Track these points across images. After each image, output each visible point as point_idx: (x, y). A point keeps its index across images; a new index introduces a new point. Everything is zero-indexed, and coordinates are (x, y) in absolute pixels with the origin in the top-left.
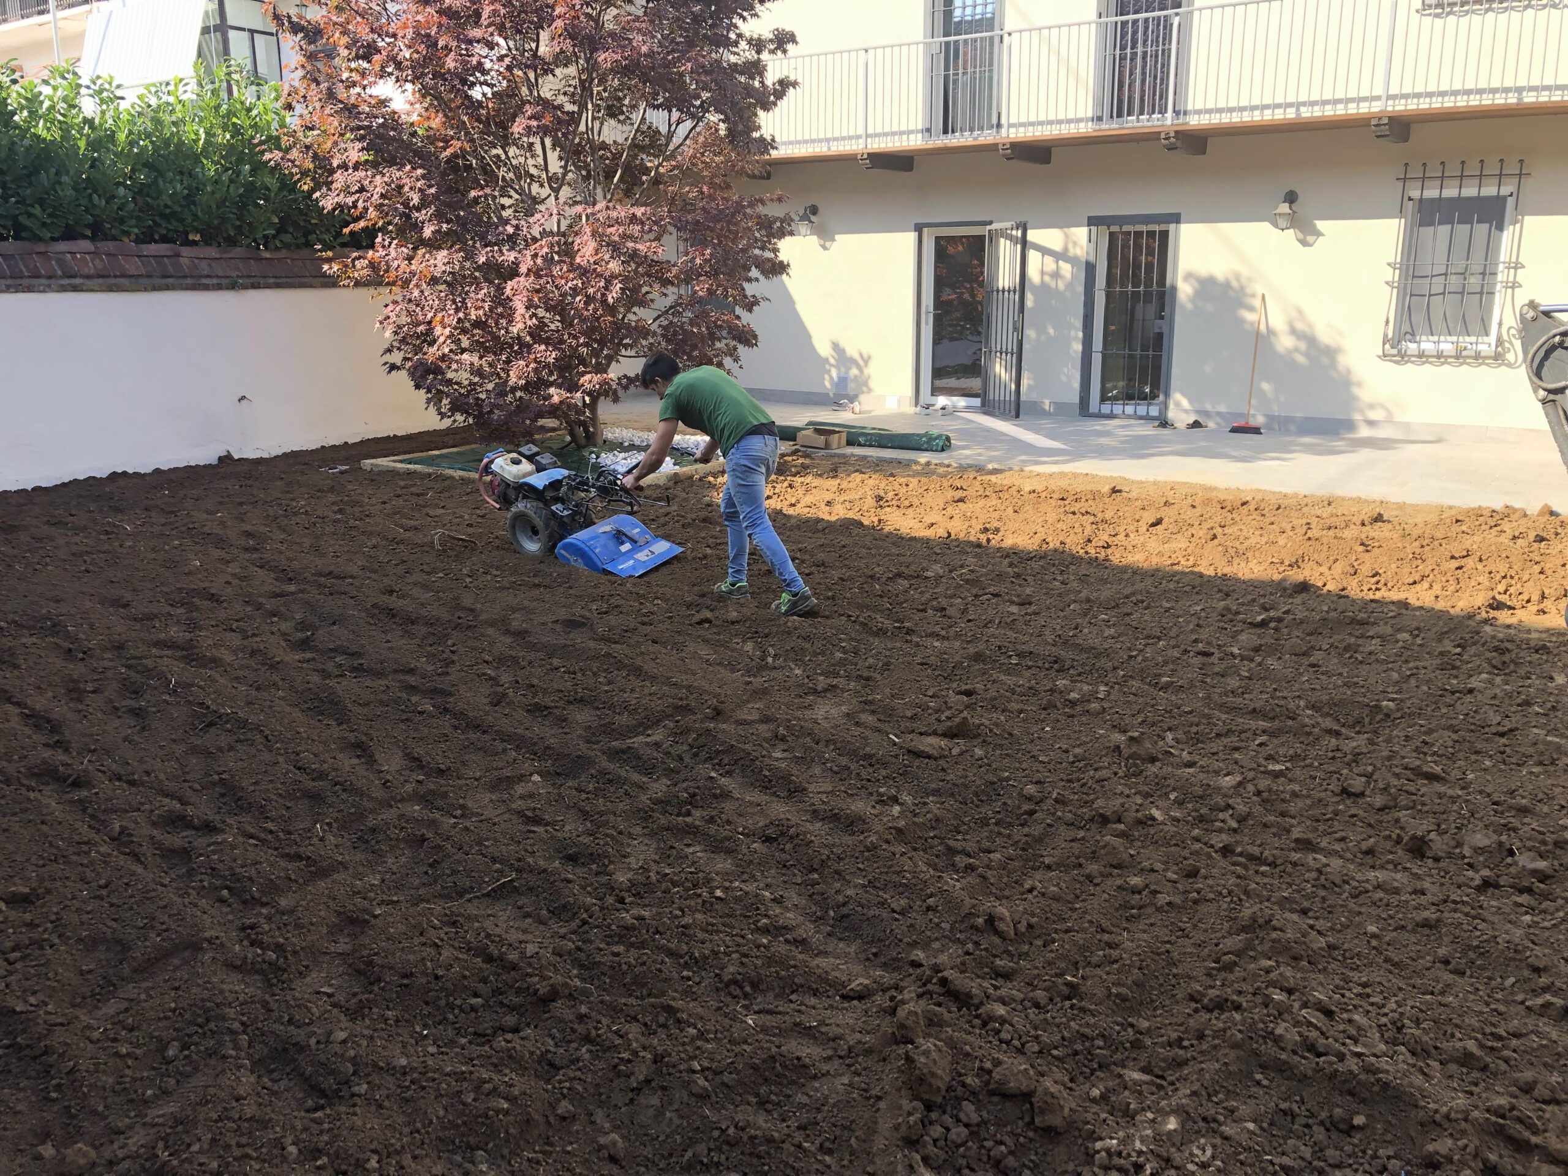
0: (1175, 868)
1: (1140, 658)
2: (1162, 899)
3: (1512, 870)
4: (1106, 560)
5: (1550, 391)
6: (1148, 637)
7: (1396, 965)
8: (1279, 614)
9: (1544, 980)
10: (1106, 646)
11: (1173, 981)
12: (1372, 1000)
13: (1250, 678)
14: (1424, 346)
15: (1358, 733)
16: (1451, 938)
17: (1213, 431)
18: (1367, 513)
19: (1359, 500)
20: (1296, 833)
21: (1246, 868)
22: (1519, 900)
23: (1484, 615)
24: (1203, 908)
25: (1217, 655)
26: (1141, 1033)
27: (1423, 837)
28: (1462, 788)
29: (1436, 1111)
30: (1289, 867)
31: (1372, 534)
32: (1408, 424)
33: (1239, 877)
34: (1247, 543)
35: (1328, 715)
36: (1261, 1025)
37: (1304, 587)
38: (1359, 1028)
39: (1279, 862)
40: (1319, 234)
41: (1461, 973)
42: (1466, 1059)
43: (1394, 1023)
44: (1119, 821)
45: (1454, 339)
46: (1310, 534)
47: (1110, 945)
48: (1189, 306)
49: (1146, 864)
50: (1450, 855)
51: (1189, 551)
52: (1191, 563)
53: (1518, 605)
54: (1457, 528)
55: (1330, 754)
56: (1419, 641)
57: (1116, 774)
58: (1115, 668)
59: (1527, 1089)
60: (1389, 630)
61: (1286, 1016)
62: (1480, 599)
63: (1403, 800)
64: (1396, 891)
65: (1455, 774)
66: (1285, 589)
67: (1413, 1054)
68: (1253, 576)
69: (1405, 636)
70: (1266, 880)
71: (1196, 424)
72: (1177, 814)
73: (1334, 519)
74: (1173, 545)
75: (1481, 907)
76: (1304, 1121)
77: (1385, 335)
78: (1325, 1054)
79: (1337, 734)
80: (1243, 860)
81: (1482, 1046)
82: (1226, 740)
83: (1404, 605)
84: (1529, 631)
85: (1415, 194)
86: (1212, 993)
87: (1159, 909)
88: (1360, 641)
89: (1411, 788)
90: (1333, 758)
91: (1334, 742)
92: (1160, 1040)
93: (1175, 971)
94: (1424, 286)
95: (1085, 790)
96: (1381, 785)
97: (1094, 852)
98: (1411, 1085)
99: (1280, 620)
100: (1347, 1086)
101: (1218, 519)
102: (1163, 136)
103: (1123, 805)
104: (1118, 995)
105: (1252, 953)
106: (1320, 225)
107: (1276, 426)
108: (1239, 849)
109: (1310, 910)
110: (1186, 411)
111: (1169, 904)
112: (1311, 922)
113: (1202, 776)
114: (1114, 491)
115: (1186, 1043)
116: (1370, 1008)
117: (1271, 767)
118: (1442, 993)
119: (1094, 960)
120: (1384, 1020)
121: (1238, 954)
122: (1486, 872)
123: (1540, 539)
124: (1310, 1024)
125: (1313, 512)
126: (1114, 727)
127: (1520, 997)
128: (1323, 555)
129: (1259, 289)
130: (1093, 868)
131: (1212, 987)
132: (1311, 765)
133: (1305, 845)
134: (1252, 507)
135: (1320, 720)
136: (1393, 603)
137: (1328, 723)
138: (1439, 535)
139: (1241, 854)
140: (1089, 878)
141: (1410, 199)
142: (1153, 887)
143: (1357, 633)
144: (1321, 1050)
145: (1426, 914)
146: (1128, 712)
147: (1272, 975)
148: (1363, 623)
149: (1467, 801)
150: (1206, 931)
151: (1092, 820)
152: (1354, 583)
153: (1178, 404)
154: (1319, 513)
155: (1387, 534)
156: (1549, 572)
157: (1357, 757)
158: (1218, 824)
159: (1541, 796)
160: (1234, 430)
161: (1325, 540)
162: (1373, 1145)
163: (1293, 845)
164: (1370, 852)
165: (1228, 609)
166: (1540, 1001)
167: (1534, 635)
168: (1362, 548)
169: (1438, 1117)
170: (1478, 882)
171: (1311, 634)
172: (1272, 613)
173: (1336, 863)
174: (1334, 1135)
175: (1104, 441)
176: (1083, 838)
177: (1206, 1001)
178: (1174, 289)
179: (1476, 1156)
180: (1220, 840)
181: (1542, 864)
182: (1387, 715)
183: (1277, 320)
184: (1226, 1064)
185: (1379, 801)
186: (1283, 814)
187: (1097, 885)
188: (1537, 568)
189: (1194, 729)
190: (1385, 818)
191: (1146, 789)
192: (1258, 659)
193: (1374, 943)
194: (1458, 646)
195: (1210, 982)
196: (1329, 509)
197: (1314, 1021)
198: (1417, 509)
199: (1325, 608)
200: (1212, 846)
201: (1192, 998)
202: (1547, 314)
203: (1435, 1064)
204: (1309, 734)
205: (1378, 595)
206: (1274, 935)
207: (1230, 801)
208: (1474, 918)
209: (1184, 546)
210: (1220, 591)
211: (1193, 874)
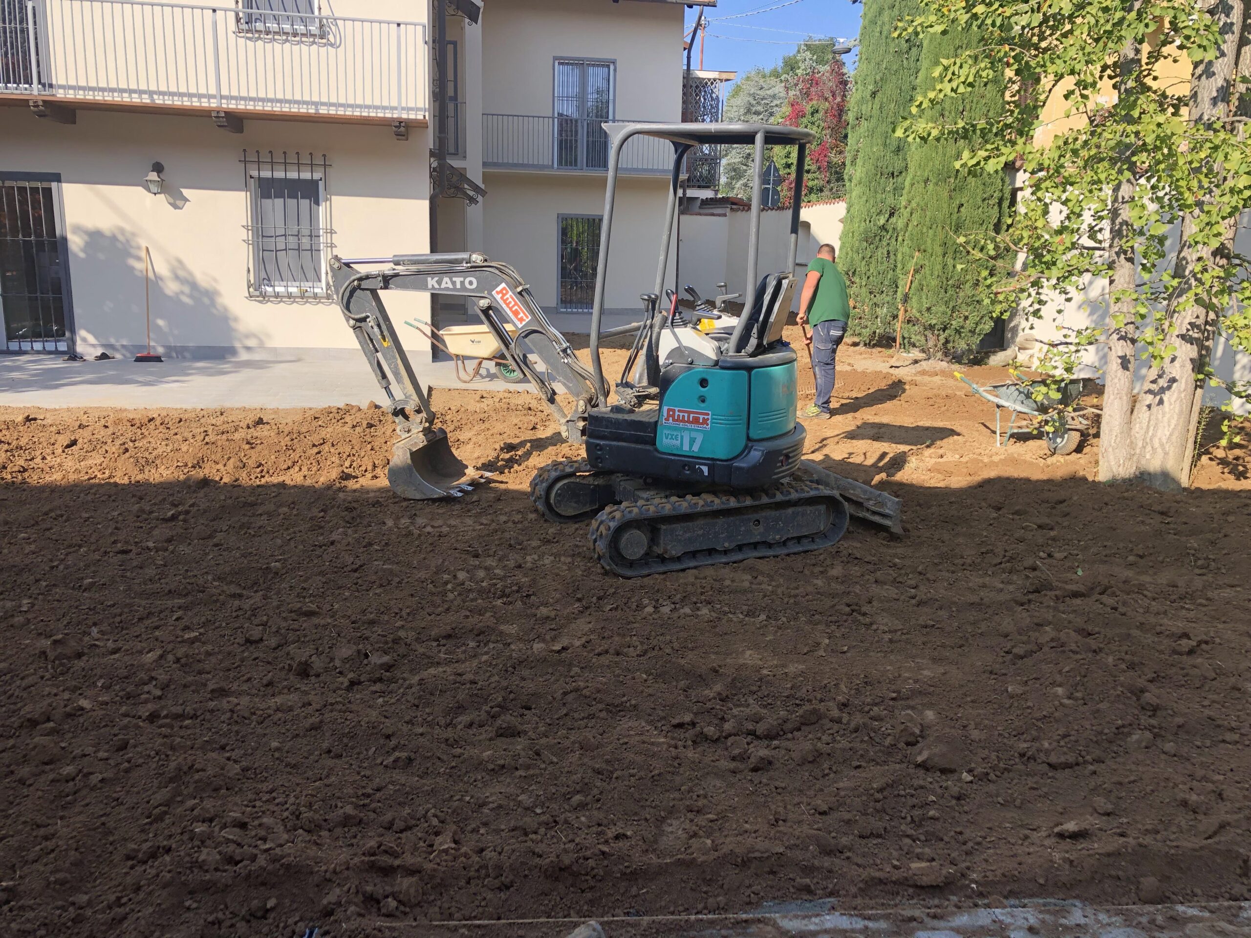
0: (106, 747)
1: (61, 567)
2: (95, 779)
3: (368, 668)
4: (24, 482)
5: (357, 320)
6: (70, 546)
7: (294, 766)
8: (186, 507)
9: (393, 743)
10: (27, 561)
11: (111, 848)
12: (277, 801)
13: (165, 566)
14: (277, 289)
15: (256, 591)
16: (330, 732)
17: (120, 361)
18: (251, 418)
19: (244, 409)
20: (211, 686)
21: (172, 727)
22: (373, 688)
23: (338, 485)
24: (135, 774)
25: (134, 551)
26: (81, 908)
27: (306, 661)
28: (332, 617)
29: (326, 871)
30: (208, 716)
31: (255, 434)
32: (275, 349)
33: (165, 736)
34: (155, 453)
35: (231, 582)
36: (187, 859)
37: (205, 482)
38: (268, 828)
39: (199, 713)
40: (186, 200)
41: (339, 756)
42: (346, 821)
43: (293, 814)
44: (49, 720)
45: (298, 284)
46: (207, 440)
47: (46, 838)
48: (82, 255)
49: (78, 752)
50: (326, 670)
51: (104, 465)
52: (107, 475)
53: (359, 474)
54: (315, 423)
55: (234, 614)
56: (295, 512)
57: (42, 677)
58: (37, 581)
59: (389, 827)
60: (272, 507)
61: (208, 842)
62: (334, 474)
63: (291, 636)
64: (291, 709)
65: (327, 607)
66: (189, 487)
67: (309, 832)
68: (162, 480)
69: (285, 509)
70: (189, 732)
71: (104, 356)
72: (105, 698)
73: (225, 426)
74: (90, 462)
75: (350, 702)
76: (228, 923)
77: (249, 281)
78: (241, 861)
79: (240, 596)
80: (168, 721)
81: (356, 806)
82: (147, 622)
83: (283, 485)
84: (368, 492)
85: (255, 173)
86: (145, 846)
87: (93, 789)
88: (252, 520)
89: (296, 625)
90: (237, 617)
91: (237, 603)
92: (101, 906)
93: (111, 839)
94: (270, 243)
95: (13, 700)
96: (274, 629)
97: (25, 756)
98: (308, 858)
99: (187, 512)
100: (260, 880)
101: (129, 435)
102: (31, 103)
103: (50, 705)
104: (55, 882)
105: (179, 799)
106: (186, 192)
107: (174, 355)
108: (165, 712)
109: (227, 744)
110: (93, 346)
111: (102, 781)
112: (228, 755)
113: (126, 658)
114: (28, 419)
115: (124, 900)
116: (276, 809)
117: (186, 636)
118: (327, 776)
119: (31, 856)
120: (286, 814)
121: (167, 804)
122: (351, 675)
123: (370, 426)
124: (228, 841)
125: (209, 421)
126: (41, 634)
127: (379, 761)
128: (219, 455)
129: (144, 244)
130: (24, 771)
131: (146, 841)
132: (220, 626)
133: (221, 693)
134: (158, 422)
135: (225, 588)
136: (274, 485)
137: (233, 589)
138: (304, 430)
139: (166, 717)
140: (22, 782)
141: (251, 177)
142: (85, 771)
143: (249, 514)
144: (238, 858)
145: (311, 720)
146: (54, 618)
147: (195, 812)
148: (253, 505)
149: (334, 626)
150: (138, 793)
151: (21, 727)
152: (244, 475)
153: (84, 340)
154: (214, 422)
155: (266, 433)
156: (377, 449)
157: (254, 611)
158: (144, 696)
159: (382, 609)
160: (139, 360)
161: (219, 443)
162: (283, 919)
163: (209, 696)
164: (270, 684)
165: (142, 511)
166: (391, 759)
167: (372, 495)
168: (247, 446)
169: (328, 875)
170: (346, 684)
171: (214, 520)
172: (180, 508)
173: (245, 700)
174: (254, 923)
175: (15, 375)
176: (13, 746)
177: (140, 856)
178: (65, 240)
179: (357, 892)
180: (145, 711)
181: (386, 659)
182: (276, 573)
183: (161, 268)
184: (159, 904)
185: (273, 642)
186: (200, 673)
187: (30, 785)
188: (369, 447)
189: (118, 619)
190: (280, 654)
191: (74, 683)
192: (171, 548)
193: (277, 755)
194: (322, 511)
195: (144, 837)
196: (222, 418)
197: (231, 837)
198: (287, 412)
199: (223, 497)
200: (140, 717)
201: (129, 858)
202: (348, 265)
203: (324, 833)
204: (217, 601)
205: (263, 481)
206: (197, 776)
207: (153, 674)
208: (345, 712)
209: (98, 462)
210: (134, 496)
211: (123, 747)
